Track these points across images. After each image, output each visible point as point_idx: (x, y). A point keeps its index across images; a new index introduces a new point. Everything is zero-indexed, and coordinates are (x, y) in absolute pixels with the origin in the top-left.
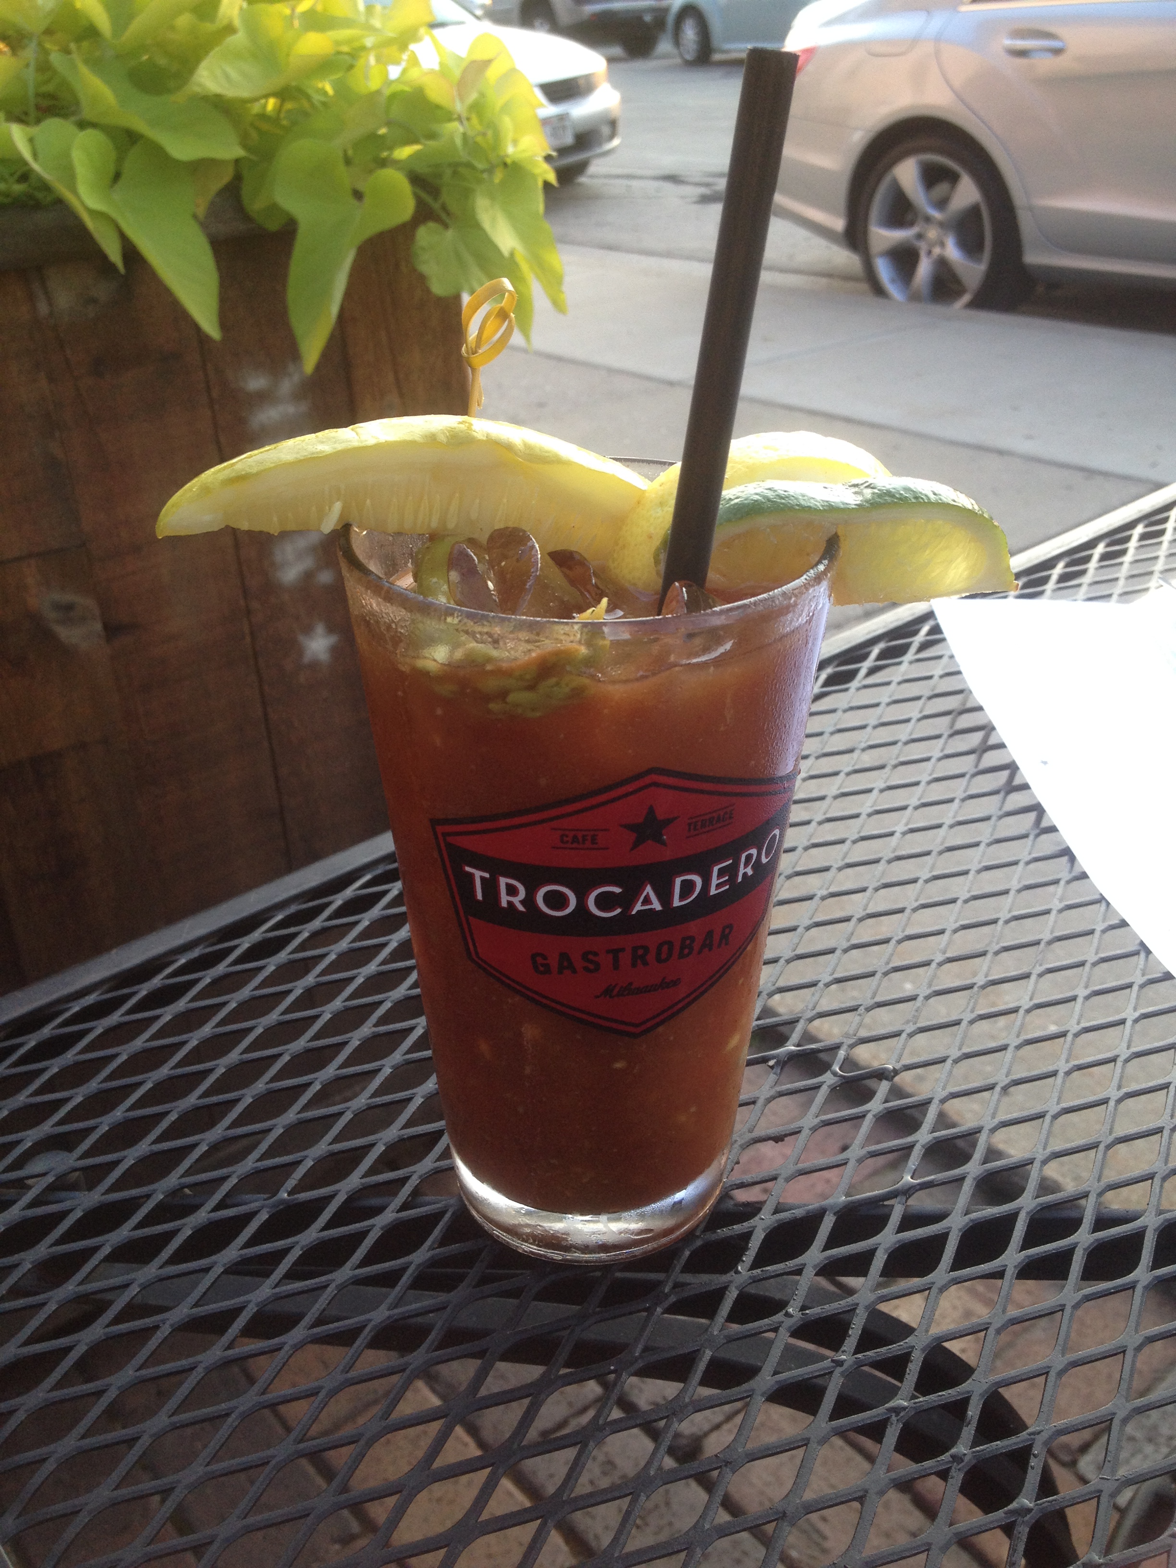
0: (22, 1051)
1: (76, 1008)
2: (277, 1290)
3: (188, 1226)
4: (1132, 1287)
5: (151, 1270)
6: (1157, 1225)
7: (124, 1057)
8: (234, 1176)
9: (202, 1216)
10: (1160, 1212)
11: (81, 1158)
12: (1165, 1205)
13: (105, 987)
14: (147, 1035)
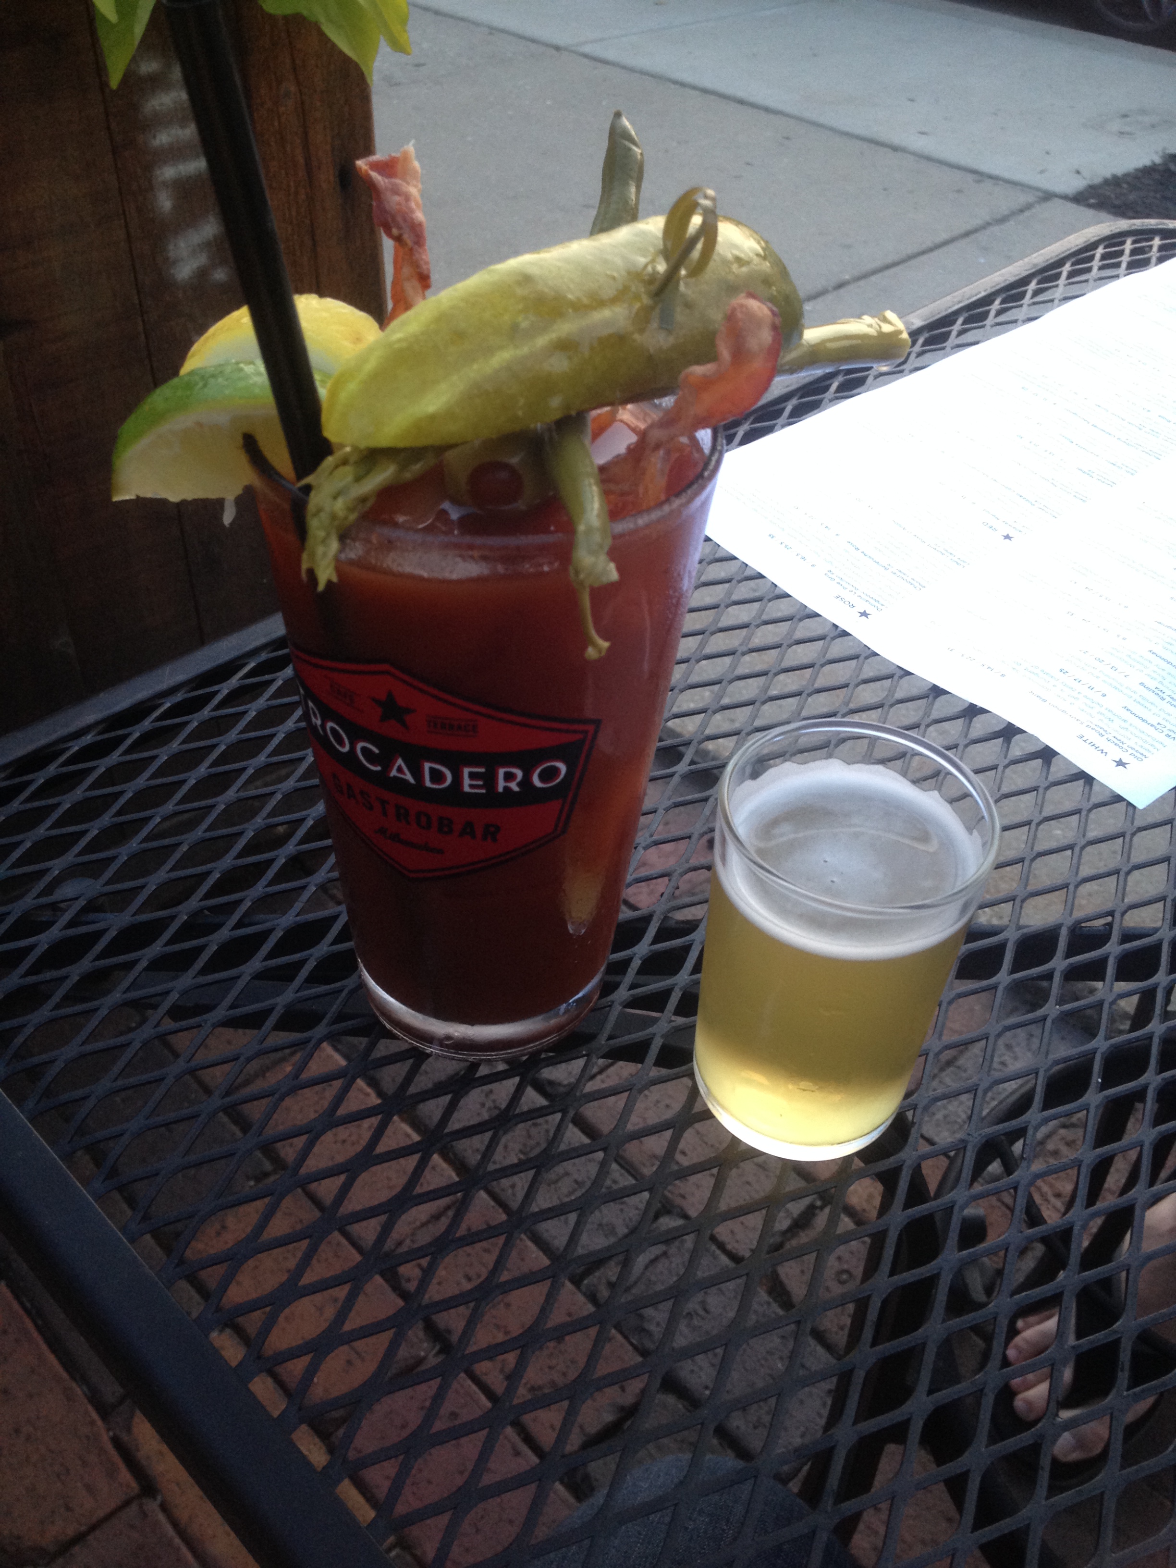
0: (32, 788)
1: (75, 747)
2: (299, 994)
3: (215, 941)
4: (995, 987)
5: (187, 979)
6: (1016, 938)
7: (129, 795)
8: (248, 899)
9: (224, 934)
10: (1019, 928)
11: (107, 883)
12: (1022, 922)
13: (100, 727)
14: (147, 774)
